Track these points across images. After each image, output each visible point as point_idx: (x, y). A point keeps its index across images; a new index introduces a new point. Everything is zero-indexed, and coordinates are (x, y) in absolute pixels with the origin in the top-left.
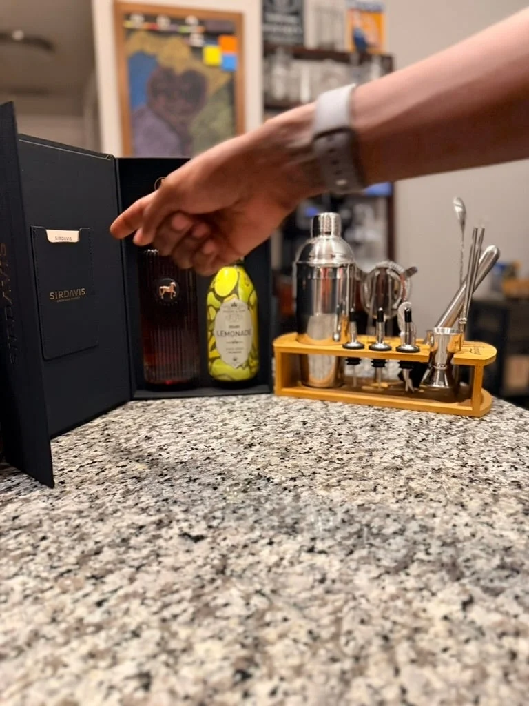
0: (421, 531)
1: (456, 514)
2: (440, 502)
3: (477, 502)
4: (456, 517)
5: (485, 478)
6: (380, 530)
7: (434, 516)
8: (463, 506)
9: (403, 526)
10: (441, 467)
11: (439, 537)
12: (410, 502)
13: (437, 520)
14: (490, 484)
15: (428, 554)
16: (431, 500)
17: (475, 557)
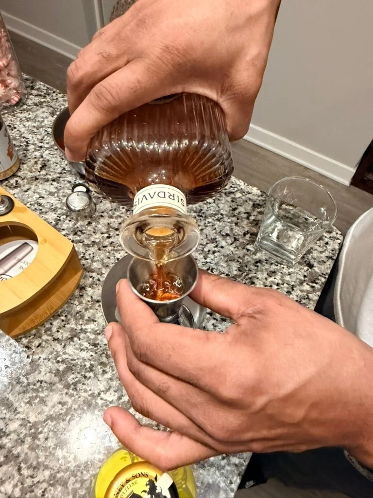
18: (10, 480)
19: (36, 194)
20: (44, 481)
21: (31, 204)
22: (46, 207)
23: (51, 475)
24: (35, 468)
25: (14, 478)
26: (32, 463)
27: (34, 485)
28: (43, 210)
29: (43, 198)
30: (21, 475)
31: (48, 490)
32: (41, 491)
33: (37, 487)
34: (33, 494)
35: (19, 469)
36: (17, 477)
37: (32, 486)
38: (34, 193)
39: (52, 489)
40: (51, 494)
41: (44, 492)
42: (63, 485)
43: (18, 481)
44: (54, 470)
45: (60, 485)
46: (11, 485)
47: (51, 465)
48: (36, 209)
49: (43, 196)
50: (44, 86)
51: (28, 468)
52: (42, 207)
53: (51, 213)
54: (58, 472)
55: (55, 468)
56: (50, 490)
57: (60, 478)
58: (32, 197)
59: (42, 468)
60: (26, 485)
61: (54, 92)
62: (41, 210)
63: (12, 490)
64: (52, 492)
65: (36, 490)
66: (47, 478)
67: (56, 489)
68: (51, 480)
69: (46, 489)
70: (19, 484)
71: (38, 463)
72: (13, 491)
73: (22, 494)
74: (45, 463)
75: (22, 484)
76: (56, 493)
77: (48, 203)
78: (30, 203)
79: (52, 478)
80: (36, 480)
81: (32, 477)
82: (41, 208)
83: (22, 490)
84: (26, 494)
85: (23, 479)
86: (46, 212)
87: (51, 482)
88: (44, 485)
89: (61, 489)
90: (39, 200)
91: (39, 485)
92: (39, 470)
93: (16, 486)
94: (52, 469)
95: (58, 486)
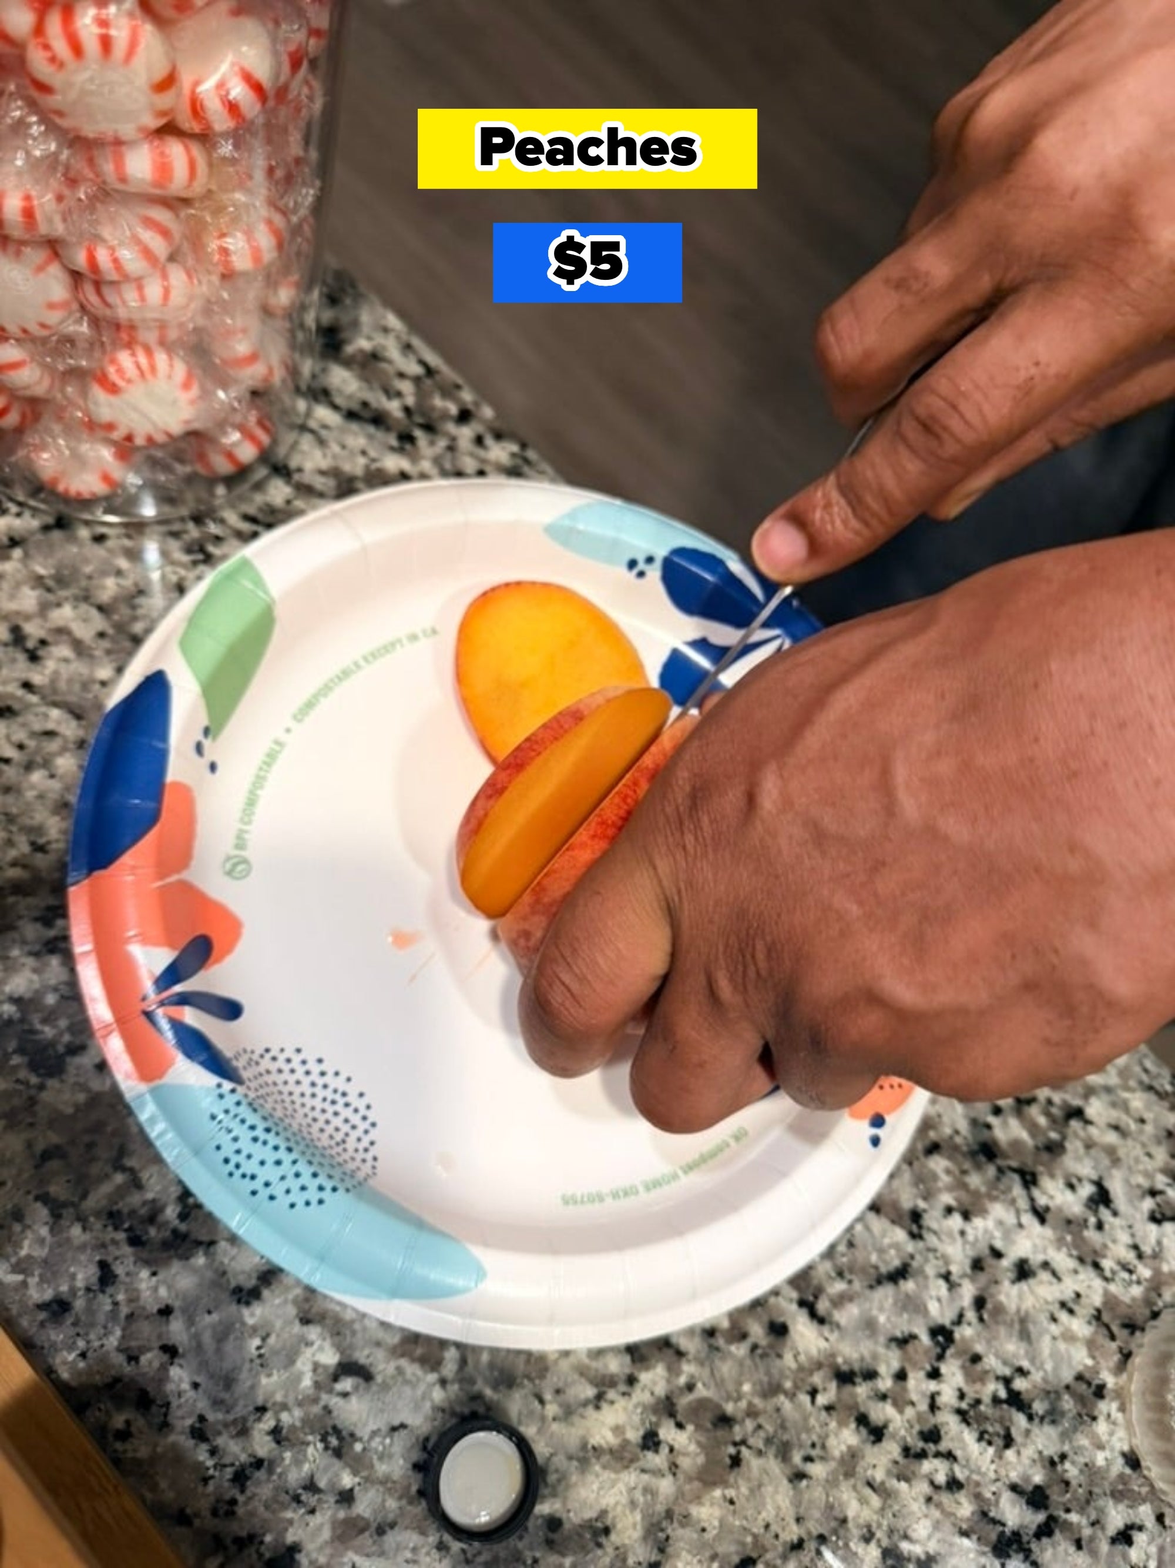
19: (313, 1332)
21: (276, 1433)
22: (382, 1469)
28: (364, 1507)
29: (364, 1373)
38: (305, 1321)
48: (311, 1486)
49: (361, 1356)
50: (407, 348)
52: (358, 1464)
53: (412, 1538)
58: (291, 1361)
61: (464, 416)
62: (346, 1497)
77: (394, 1429)
78: (268, 1422)
82: (347, 1480)
86: (381, 1531)
90: (335, 1401)
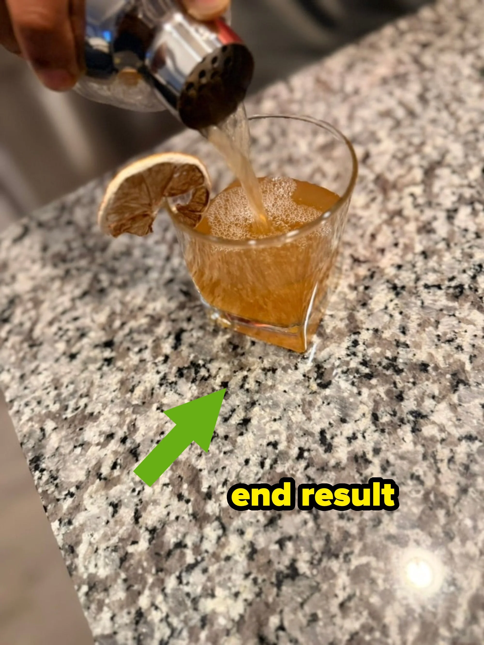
0: (429, 223)
1: (399, 267)
2: (427, 286)
3: (377, 302)
4: (398, 261)
5: (374, 381)
6: (474, 209)
7: (425, 254)
8: (395, 287)
9: (452, 224)
10: (455, 398)
11: (407, 220)
12: (464, 271)
13: (419, 248)
14: (364, 363)
15: (412, 195)
16: (439, 287)
17: (367, 206)
18: (454, 419)
20: (438, 481)
23: (446, 498)
24: (467, 468)
25: (456, 426)
26: (476, 462)
27: (436, 461)
30: (460, 440)
31: (420, 487)
32: (420, 472)
33: (430, 468)
34: (420, 457)
35: (470, 438)
36: (456, 433)
37: (434, 457)
39: (420, 496)
40: (410, 492)
41: (418, 478)
42: (420, 518)
43: (449, 434)
44: (455, 505)
45: (423, 512)
46: (444, 422)
47: (466, 501)
51: (469, 455)
54: (448, 514)
55: (457, 507)
56: (418, 492)
57: (436, 516)
59: (463, 481)
60: (439, 446)
63: (437, 421)
64: (414, 495)
65: (425, 464)
66: (443, 488)
67: (418, 504)
68: (436, 496)
69: (422, 483)
70: (444, 435)
71: (474, 476)
72: (434, 423)
73: (425, 439)
74: (471, 490)
75: (443, 440)
76: (409, 503)
79: (440, 499)
80: (443, 466)
81: (451, 460)
83: (432, 439)
84: (423, 445)
85: (452, 443)
87: (432, 497)
88: (430, 482)
89: (414, 514)
91: (434, 472)
92: (462, 475)
93: (442, 429)
94: (458, 501)
95: (421, 508)
